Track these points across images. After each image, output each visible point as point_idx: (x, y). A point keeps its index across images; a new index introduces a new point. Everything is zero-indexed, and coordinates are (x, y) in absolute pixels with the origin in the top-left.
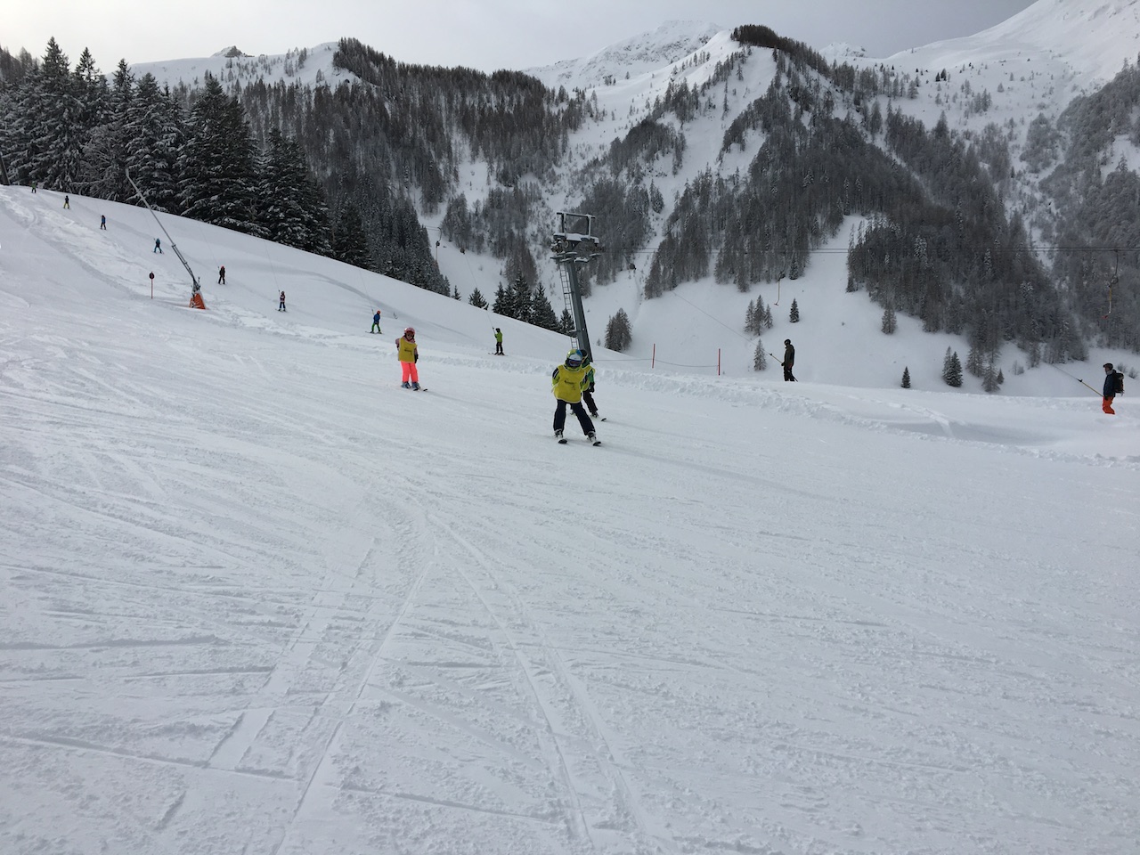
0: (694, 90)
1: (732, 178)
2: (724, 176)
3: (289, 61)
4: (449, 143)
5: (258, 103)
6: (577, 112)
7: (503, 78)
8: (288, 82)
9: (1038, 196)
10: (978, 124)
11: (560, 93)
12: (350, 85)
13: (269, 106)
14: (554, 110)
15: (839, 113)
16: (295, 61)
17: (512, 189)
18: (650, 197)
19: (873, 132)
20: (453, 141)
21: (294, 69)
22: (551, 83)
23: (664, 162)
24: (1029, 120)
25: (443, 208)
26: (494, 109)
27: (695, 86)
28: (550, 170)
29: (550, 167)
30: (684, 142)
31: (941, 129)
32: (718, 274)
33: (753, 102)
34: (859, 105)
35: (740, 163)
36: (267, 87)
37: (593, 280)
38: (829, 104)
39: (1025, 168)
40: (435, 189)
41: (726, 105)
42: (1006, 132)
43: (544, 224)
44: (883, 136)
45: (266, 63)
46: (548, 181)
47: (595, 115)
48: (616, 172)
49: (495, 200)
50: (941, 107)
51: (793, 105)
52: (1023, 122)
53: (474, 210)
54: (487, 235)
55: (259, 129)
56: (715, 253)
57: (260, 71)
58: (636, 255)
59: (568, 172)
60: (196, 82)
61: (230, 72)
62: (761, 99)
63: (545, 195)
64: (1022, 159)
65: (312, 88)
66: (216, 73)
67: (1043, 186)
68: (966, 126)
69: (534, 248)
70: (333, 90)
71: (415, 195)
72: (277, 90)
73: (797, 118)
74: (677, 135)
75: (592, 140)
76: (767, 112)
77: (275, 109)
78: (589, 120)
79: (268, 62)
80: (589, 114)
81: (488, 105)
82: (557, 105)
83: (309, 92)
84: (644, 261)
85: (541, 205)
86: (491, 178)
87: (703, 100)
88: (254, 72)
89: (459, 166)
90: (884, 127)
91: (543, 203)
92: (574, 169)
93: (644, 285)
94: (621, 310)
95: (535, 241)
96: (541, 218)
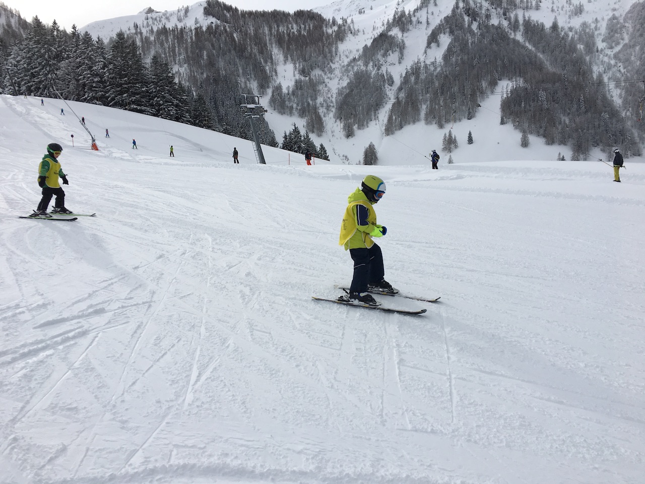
0: (409, 14)
1: (433, 63)
2: (428, 62)
3: (179, 13)
4: (271, 54)
5: (164, 39)
6: (343, 32)
7: (300, 14)
8: (180, 26)
9: (613, 62)
10: (576, 23)
11: (333, 21)
12: (213, 25)
13: (170, 40)
14: (330, 31)
15: (495, 21)
16: (182, 13)
17: (307, 78)
18: (386, 77)
19: (514, 31)
20: (273, 53)
21: (182, 18)
22: (327, 15)
23: (393, 57)
24: (607, 18)
25: (270, 91)
26: (296, 33)
27: (409, 12)
28: (329, 66)
29: (329, 64)
30: (404, 44)
31: (555, 27)
32: (426, 119)
33: (443, 18)
34: (506, 15)
35: (437, 54)
36: (168, 29)
37: (355, 127)
38: (488, 17)
39: (605, 46)
40: (264, 81)
41: (428, 21)
42: (593, 26)
43: (327, 97)
44: (521, 33)
45: (167, 16)
46: (328, 72)
47: (353, 32)
48: (366, 64)
49: (298, 85)
50: (555, 14)
51: (466, 18)
52: (603, 19)
53: (287, 92)
54: (295, 106)
55: (165, 54)
56: (424, 107)
57: (164, 21)
58: (379, 111)
59: (339, 66)
60: (129, 29)
61: (148, 22)
62: (448, 16)
63: (326, 80)
64: (603, 41)
65: (193, 28)
66: (139, 23)
67: (616, 56)
68: (569, 23)
69: (321, 111)
70: (204, 29)
71: (254, 85)
72: (173, 31)
73: (469, 26)
74: (400, 40)
75: (352, 47)
76: (452, 24)
77: (173, 41)
78: (350, 35)
79: (168, 15)
80: (350, 32)
81: (292, 30)
82: (331, 28)
83: (191, 30)
84: (384, 114)
85: (325, 86)
86: (296, 72)
87: (414, 19)
88: (160, 21)
89: (277, 67)
90: (521, 28)
91: (326, 85)
92: (343, 64)
93: (384, 128)
94: (371, 143)
95: (322, 107)
96: (325, 94)
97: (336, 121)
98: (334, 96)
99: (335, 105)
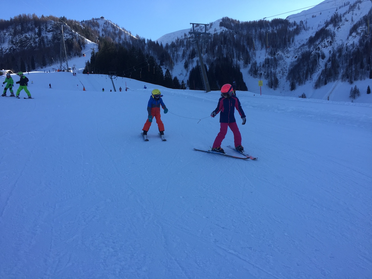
0: (340, 16)
1: (351, 45)
2: (348, 44)
6: (299, 28)
7: (277, 22)
11: (294, 23)
12: (224, 32)
14: (291, 29)
16: (209, 26)
17: (273, 57)
18: (320, 54)
20: (255, 44)
22: (291, 21)
25: (250, 66)
26: (271, 32)
27: (341, 14)
29: (287, 48)
32: (342, 79)
33: (362, 17)
35: (355, 40)
37: (297, 84)
41: (352, 19)
43: (283, 67)
46: (286, 53)
47: (305, 29)
48: (309, 47)
49: (267, 61)
53: (259, 66)
54: (263, 73)
56: (342, 71)
58: (313, 75)
59: (293, 49)
62: (365, 16)
63: (284, 58)
69: (279, 76)
70: (219, 34)
71: (241, 63)
74: (332, 32)
75: (304, 37)
78: (303, 31)
81: (269, 31)
82: (293, 27)
83: (212, 35)
84: (315, 77)
86: (266, 54)
87: (343, 19)
89: (257, 52)
91: (284, 61)
92: (296, 48)
93: (315, 84)
94: (304, 93)
95: (280, 73)
96: (282, 65)
97: (287, 81)
98: (288, 66)
99: (288, 71)
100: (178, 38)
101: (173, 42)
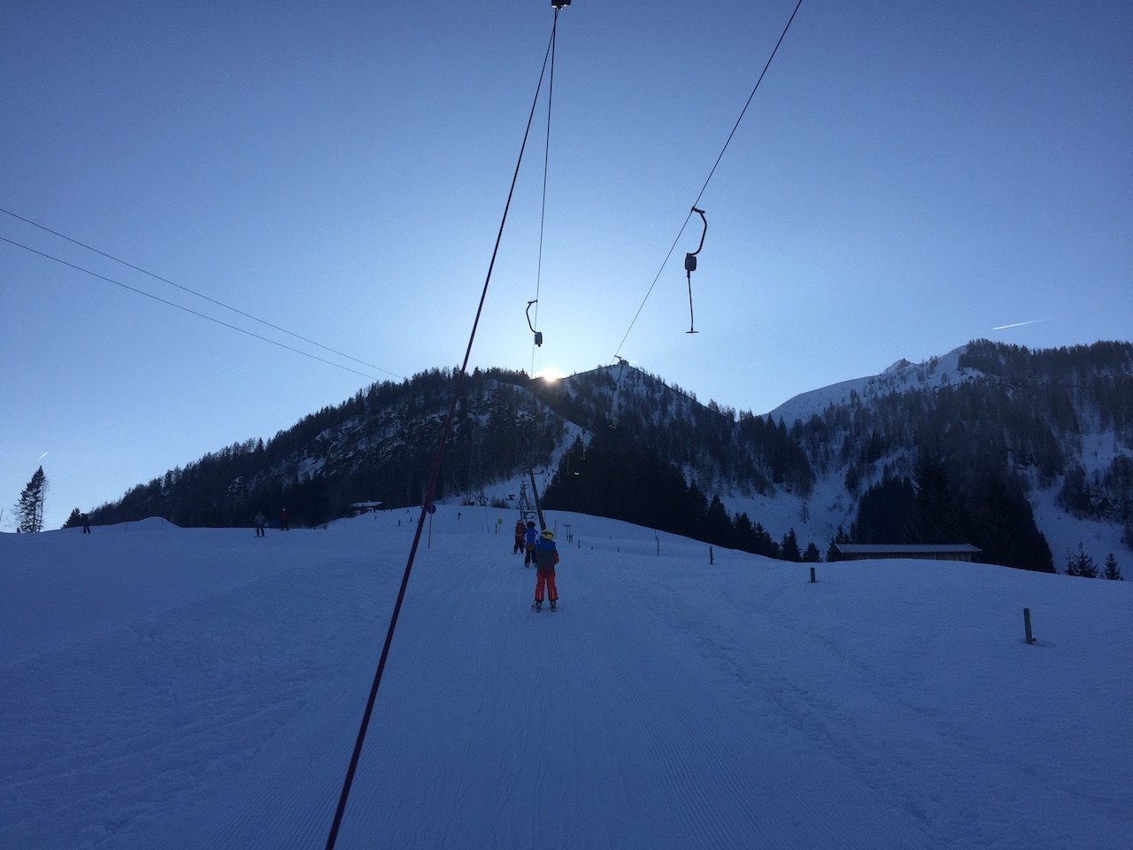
3: (923, 369)
12: (972, 381)
13: (899, 411)
16: (927, 368)
21: (925, 376)
25: (1061, 480)
36: (899, 395)
49: (1121, 467)
60: (843, 401)
65: (937, 389)
70: (956, 388)
71: (1033, 473)
77: (903, 412)
83: (934, 394)
86: (1118, 444)
89: (1085, 437)
100: (831, 404)
101: (815, 416)
